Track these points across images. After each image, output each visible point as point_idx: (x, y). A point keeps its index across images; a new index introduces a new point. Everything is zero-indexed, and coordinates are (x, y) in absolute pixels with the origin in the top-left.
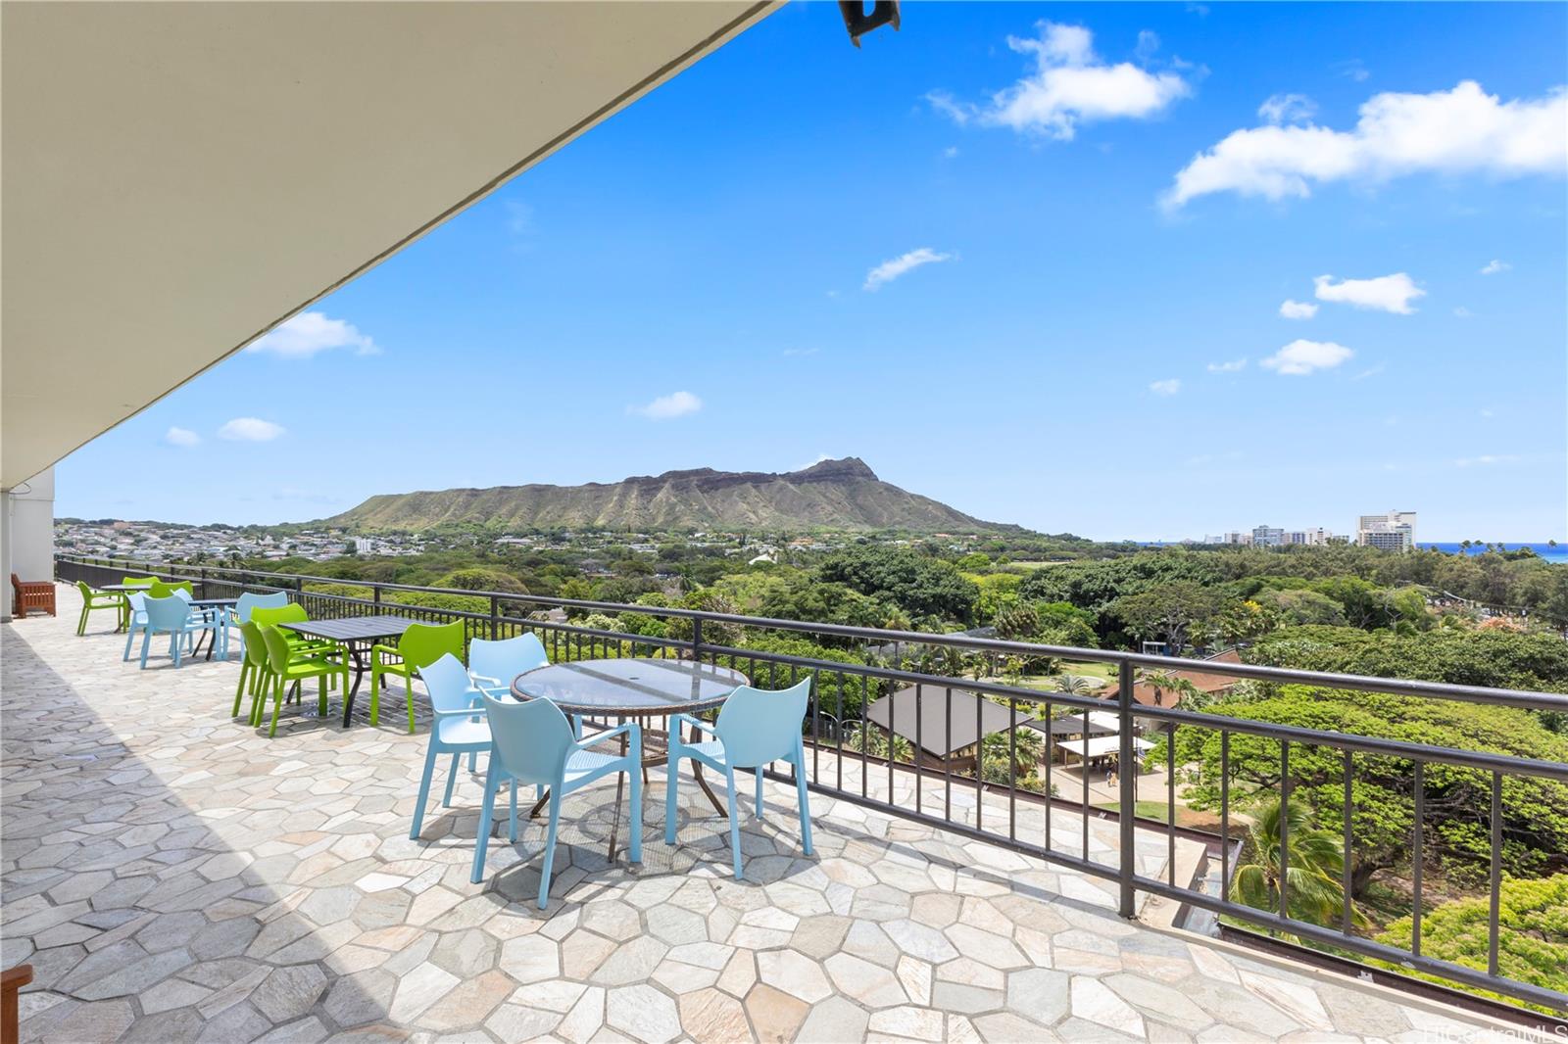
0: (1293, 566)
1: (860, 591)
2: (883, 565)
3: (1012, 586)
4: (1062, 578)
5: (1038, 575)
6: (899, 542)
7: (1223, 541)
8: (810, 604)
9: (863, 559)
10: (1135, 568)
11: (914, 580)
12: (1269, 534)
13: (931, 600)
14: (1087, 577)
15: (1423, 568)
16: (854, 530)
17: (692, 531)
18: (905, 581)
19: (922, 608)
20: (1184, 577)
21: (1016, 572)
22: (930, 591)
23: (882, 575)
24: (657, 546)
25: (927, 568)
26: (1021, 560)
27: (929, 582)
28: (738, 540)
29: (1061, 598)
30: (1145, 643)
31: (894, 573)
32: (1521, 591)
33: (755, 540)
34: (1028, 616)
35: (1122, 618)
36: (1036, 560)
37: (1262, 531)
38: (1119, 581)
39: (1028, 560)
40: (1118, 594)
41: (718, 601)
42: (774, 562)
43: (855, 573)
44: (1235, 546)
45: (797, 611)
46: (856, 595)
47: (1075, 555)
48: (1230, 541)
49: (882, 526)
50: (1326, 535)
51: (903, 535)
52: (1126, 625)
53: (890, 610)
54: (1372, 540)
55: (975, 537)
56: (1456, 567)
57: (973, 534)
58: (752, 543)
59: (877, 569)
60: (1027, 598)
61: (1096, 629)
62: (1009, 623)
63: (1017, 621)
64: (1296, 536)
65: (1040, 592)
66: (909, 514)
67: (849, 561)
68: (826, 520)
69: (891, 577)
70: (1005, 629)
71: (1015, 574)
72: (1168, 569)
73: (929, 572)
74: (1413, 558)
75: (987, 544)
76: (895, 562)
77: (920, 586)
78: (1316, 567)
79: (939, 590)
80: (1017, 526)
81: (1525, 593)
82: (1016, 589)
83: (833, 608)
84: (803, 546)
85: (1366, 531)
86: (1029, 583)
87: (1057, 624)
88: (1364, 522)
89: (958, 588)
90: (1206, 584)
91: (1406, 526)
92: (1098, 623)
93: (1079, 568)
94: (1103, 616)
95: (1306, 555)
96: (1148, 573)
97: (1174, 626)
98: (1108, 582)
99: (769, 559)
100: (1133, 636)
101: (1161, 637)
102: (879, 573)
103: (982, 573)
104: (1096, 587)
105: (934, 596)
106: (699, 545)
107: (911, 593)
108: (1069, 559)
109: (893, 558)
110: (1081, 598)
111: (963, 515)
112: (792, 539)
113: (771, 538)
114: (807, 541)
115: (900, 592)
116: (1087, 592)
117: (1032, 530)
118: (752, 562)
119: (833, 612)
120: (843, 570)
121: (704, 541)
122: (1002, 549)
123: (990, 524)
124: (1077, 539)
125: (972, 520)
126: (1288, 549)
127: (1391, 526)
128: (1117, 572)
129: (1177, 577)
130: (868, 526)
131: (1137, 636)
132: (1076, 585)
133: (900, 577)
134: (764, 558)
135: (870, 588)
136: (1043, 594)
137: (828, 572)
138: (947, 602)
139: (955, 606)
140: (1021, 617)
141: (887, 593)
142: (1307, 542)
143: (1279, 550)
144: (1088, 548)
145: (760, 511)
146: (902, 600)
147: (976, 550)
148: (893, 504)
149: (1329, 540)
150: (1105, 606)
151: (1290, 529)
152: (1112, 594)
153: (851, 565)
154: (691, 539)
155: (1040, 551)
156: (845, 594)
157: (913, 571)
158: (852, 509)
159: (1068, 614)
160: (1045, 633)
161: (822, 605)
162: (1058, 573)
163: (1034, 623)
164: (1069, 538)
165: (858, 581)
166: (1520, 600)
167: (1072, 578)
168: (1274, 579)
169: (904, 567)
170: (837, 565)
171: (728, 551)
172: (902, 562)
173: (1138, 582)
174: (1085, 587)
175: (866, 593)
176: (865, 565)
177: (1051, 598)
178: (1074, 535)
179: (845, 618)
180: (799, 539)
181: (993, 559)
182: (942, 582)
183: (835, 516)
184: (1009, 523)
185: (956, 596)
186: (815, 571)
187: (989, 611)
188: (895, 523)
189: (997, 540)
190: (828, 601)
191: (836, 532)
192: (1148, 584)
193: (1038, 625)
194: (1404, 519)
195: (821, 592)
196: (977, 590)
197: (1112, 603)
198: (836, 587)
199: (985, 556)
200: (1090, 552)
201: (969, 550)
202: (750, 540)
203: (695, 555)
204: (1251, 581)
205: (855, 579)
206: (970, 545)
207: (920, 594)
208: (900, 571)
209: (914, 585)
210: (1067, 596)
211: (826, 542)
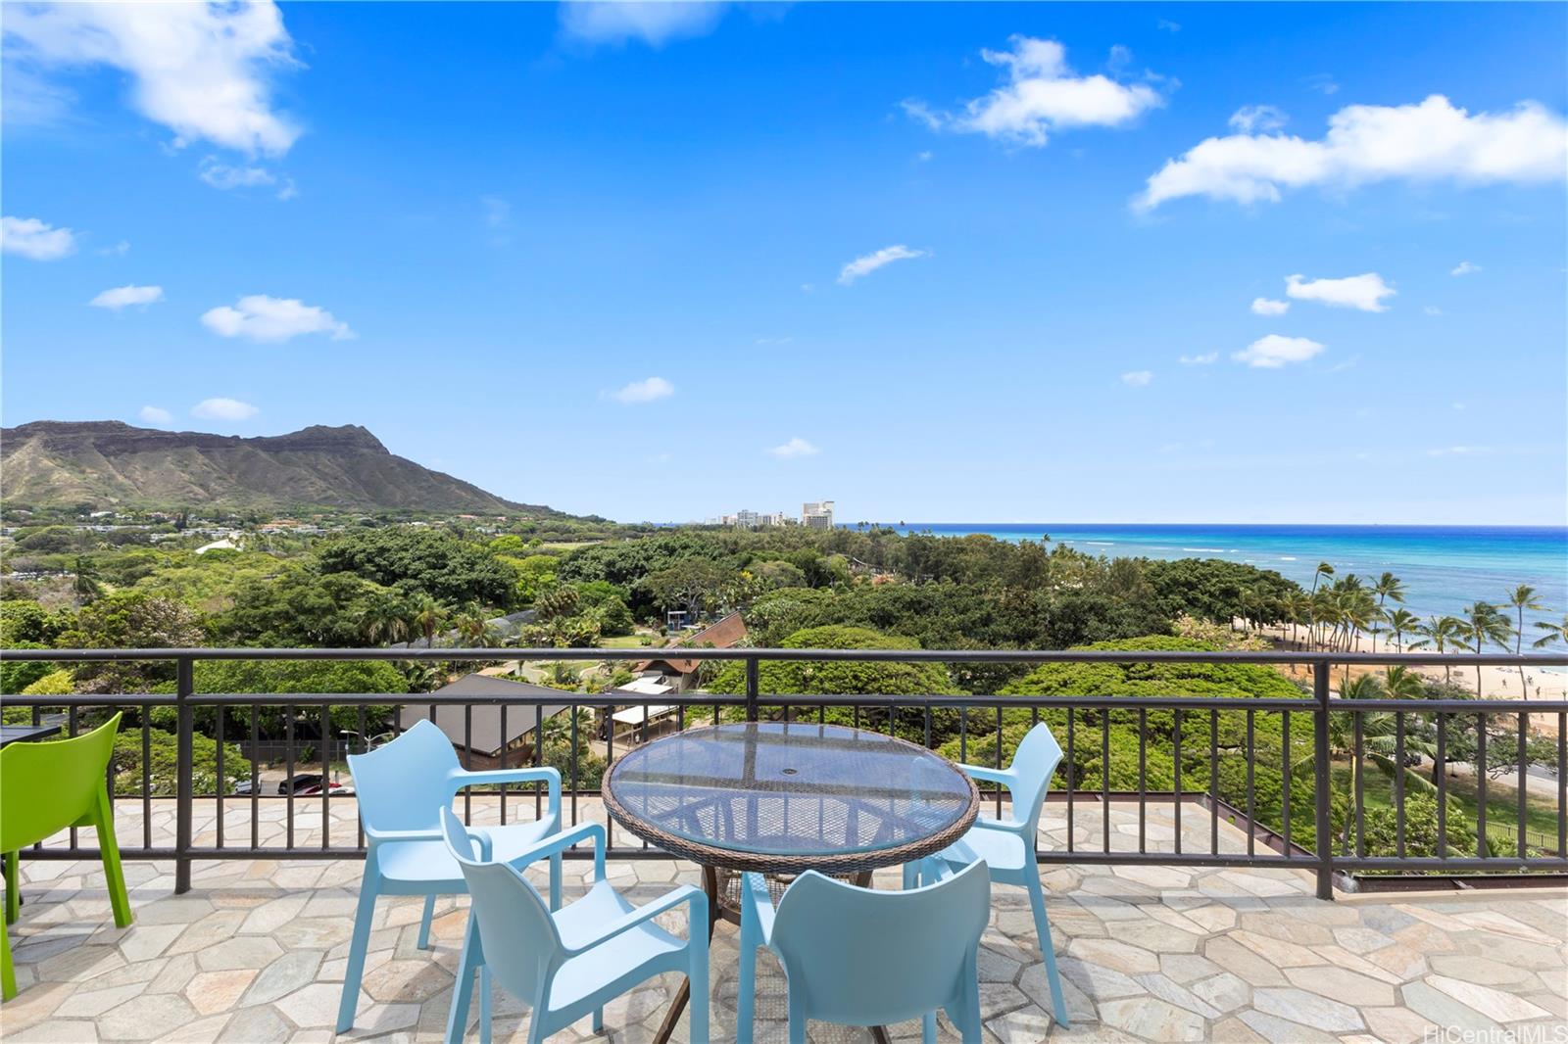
0: (768, 542)
1: (377, 581)
2: (407, 550)
3: (549, 568)
4: (598, 558)
5: (575, 556)
6: (416, 523)
7: (717, 522)
8: (312, 600)
9: (379, 545)
10: (660, 547)
11: (445, 566)
12: (749, 516)
13: (465, 587)
14: (620, 556)
15: (841, 541)
16: (357, 509)
17: (85, 509)
18: (434, 567)
19: (459, 595)
20: (699, 554)
21: (554, 553)
22: (464, 577)
23: (406, 561)
24: (11, 530)
25: (460, 551)
26: (552, 542)
27: (463, 568)
28: (173, 522)
29: (597, 576)
30: (670, 613)
31: (420, 558)
32: (890, 556)
33: (204, 522)
34: (569, 597)
35: (652, 592)
36: (566, 541)
37: (743, 515)
38: (647, 559)
39: (559, 541)
40: (647, 571)
41: (157, 607)
42: (239, 550)
43: (369, 561)
44: (726, 527)
45: (292, 611)
46: (373, 586)
47: (602, 535)
48: (722, 523)
49: (394, 505)
50: (784, 518)
51: (420, 515)
52: (655, 598)
53: (421, 600)
54: (812, 521)
55: (503, 518)
56: (859, 541)
57: (501, 515)
58: (198, 525)
59: (399, 556)
60: (565, 579)
61: (629, 604)
62: (551, 605)
63: (558, 602)
64: (766, 517)
65: (577, 572)
66: (428, 493)
67: (360, 546)
68: (317, 498)
69: (417, 563)
70: (547, 611)
71: (554, 555)
72: (685, 547)
73: (463, 557)
74: (835, 534)
75: (517, 526)
76: (422, 547)
77: (453, 572)
78: (783, 543)
79: (474, 575)
80: (546, 508)
81: (892, 558)
82: (555, 570)
83: (345, 603)
84: (284, 528)
85: (807, 515)
86: (567, 564)
87: (596, 603)
88: (806, 507)
89: (495, 572)
90: (714, 559)
91: (829, 511)
92: (630, 598)
93: (613, 548)
94: (634, 592)
95: (775, 533)
96: (671, 551)
97: (692, 596)
98: (639, 560)
99: (233, 546)
100: (659, 608)
101: (682, 607)
102: (401, 559)
103: (516, 555)
104: (628, 565)
105: (468, 582)
106: (99, 528)
107: (442, 580)
108: (597, 539)
109: (418, 542)
110: (615, 576)
111: (491, 495)
112: (264, 520)
113: (231, 519)
114: (288, 523)
115: (429, 579)
116: (620, 570)
117: (562, 511)
118: (201, 551)
119: (342, 607)
120: (353, 556)
121: (110, 523)
122: (533, 531)
123: (520, 505)
124: (603, 520)
125: (500, 500)
126: (762, 528)
127: (821, 512)
128: (646, 550)
129: (694, 554)
130: (375, 505)
131: (663, 608)
132: (611, 564)
133: (428, 563)
134: (224, 544)
135: (390, 577)
136: (580, 575)
137: (331, 561)
138: (483, 587)
139: (492, 592)
140: (562, 598)
141: (412, 582)
142: (773, 523)
143: (755, 529)
144: (613, 528)
145: (213, 484)
146: (431, 587)
147: (506, 532)
148: (408, 481)
149: (787, 523)
150: (637, 582)
151: (761, 514)
152: (642, 571)
153: (364, 551)
154: (80, 521)
155: (570, 532)
156: (360, 585)
157: (444, 556)
158: (353, 486)
159: (606, 592)
160: (585, 612)
161: (328, 600)
162: (591, 553)
163: (575, 602)
164: (596, 520)
165: (374, 569)
166: (890, 562)
167: (605, 559)
168: (759, 553)
169: (433, 551)
170: (343, 551)
171: (155, 537)
172: (431, 546)
173: (663, 560)
174: (618, 566)
175: (384, 583)
176: (382, 551)
177: (587, 578)
178: (600, 516)
179: (362, 613)
180: (277, 519)
181: (526, 541)
182: (477, 567)
183: (331, 492)
184: (538, 505)
185: (493, 580)
186: (311, 559)
187: (527, 593)
188: (410, 503)
189: (527, 521)
190: (337, 597)
191: (332, 513)
192: (671, 560)
193: (578, 605)
194: (829, 506)
195: (327, 586)
196: (515, 574)
197: (643, 579)
198: (346, 578)
199: (517, 538)
200: (615, 533)
201: (498, 533)
202: (195, 522)
203: (93, 542)
204: (745, 555)
205: (370, 567)
206: (498, 527)
207: (453, 580)
208: (428, 556)
209: (445, 571)
210: (602, 575)
211: (316, 524)
